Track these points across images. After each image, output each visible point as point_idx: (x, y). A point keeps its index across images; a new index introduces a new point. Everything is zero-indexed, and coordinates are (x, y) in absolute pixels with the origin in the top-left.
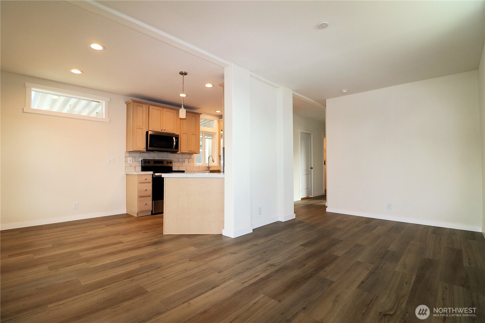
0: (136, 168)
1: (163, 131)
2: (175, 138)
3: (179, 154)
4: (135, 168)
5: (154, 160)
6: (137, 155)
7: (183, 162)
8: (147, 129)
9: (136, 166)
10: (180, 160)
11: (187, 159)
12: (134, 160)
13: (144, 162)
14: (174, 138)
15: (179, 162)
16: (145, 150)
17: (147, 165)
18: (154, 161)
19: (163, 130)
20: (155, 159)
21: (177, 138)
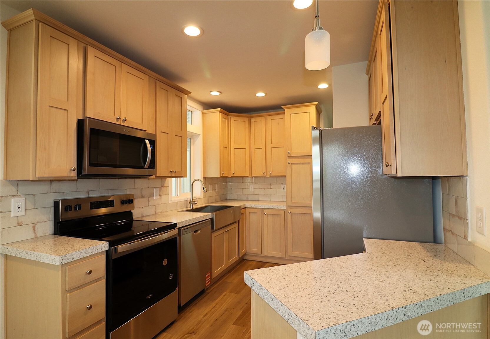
0: (36, 228)
1: (120, 122)
2: (149, 140)
3: (153, 179)
4: (34, 230)
5: (89, 198)
6: (43, 188)
7: (149, 197)
8: (81, 112)
9: (36, 224)
10: (145, 192)
11: (158, 189)
12: (30, 205)
13: (66, 209)
14: (147, 141)
15: (142, 197)
16: (74, 174)
17: (72, 215)
18: (91, 203)
19: (122, 118)
20: (91, 196)
21: (152, 143)
